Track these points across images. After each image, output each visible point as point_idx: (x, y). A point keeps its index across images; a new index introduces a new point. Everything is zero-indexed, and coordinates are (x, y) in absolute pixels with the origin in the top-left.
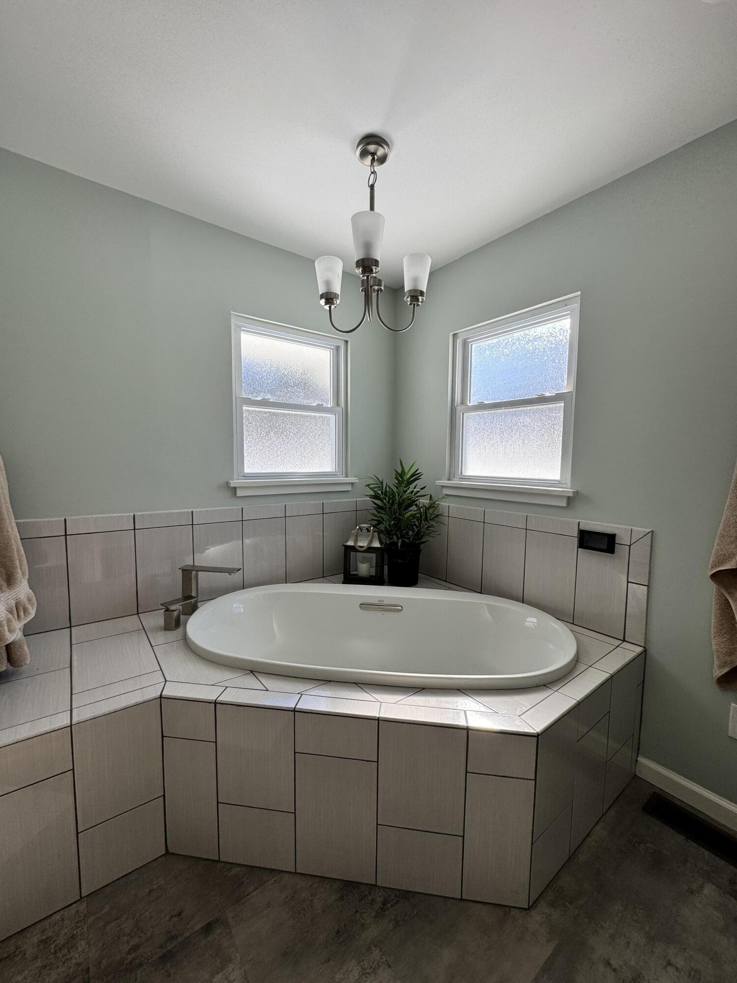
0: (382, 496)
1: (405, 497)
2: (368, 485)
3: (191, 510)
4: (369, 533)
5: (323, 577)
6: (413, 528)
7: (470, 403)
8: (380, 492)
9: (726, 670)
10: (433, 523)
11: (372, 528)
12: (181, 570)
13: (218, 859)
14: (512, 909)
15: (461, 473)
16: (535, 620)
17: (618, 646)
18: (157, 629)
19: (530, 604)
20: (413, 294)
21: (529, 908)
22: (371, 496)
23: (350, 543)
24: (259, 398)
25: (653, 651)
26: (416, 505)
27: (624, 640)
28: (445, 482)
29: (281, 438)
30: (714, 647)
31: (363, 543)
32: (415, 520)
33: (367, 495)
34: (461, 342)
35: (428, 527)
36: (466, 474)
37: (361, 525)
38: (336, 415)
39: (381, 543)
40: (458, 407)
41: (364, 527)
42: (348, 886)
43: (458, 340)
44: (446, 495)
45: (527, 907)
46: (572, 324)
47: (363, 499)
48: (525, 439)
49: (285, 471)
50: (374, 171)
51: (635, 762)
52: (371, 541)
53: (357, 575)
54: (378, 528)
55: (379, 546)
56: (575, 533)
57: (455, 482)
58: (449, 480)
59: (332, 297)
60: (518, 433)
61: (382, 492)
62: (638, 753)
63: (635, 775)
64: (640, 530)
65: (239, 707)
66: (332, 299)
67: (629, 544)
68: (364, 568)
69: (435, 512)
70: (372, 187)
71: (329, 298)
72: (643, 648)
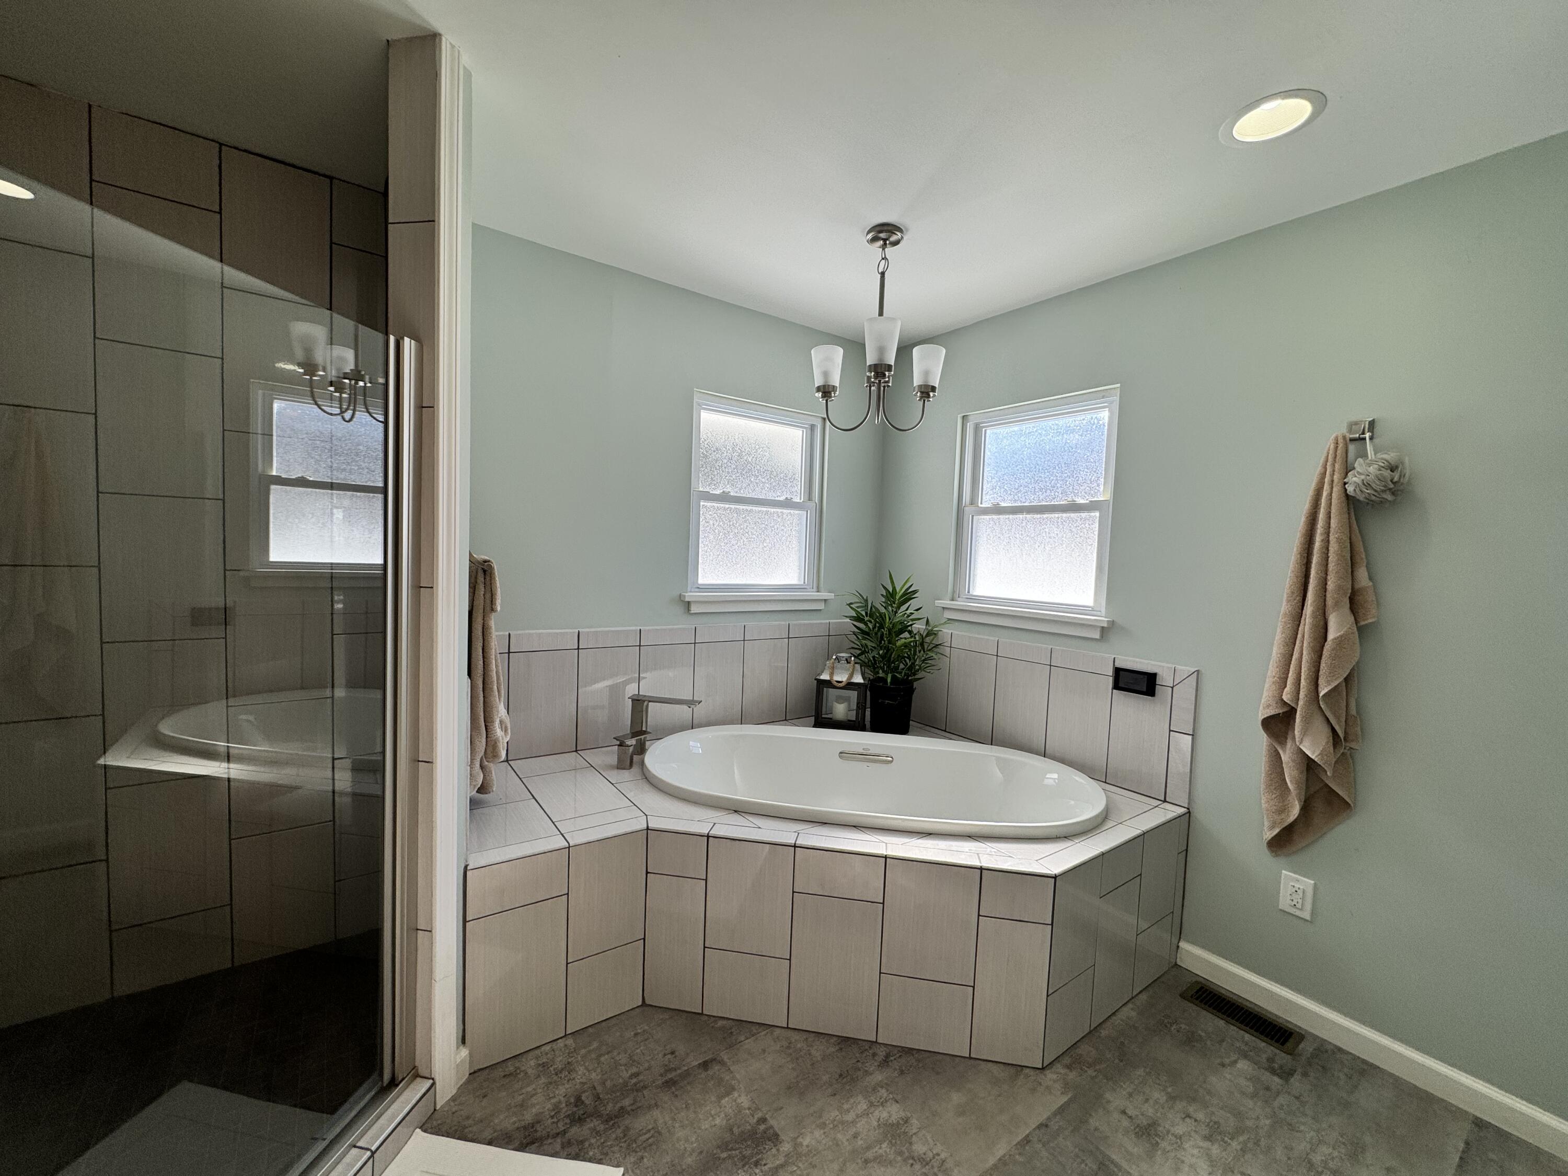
0: (866, 619)
1: (898, 620)
2: (849, 605)
3: (639, 628)
4: (849, 665)
5: (786, 720)
6: (905, 661)
7: (981, 503)
8: (863, 613)
9: (1276, 831)
10: (932, 655)
11: (853, 658)
12: (630, 700)
13: (701, 1012)
14: (1024, 1068)
15: (969, 592)
16: (1055, 776)
17: (1157, 806)
18: (612, 767)
19: (1054, 758)
20: (923, 390)
21: (1043, 1068)
22: (852, 618)
23: (825, 676)
24: (718, 492)
25: (1198, 813)
26: (910, 632)
27: (1165, 801)
28: (947, 603)
29: (742, 541)
30: (1264, 806)
31: (841, 677)
32: (907, 650)
33: (846, 617)
34: (972, 427)
35: (925, 659)
36: (975, 594)
37: (838, 655)
38: (807, 511)
39: (864, 678)
40: (966, 508)
41: (843, 657)
42: (845, 1041)
43: (968, 424)
44: (949, 619)
45: (1041, 1067)
46: (1110, 418)
47: (842, 621)
48: (1051, 553)
49: (744, 582)
50: (885, 257)
51: (1175, 949)
52: (851, 676)
53: (831, 719)
54: (860, 659)
55: (862, 681)
56: (1110, 672)
57: (959, 603)
58: (953, 600)
59: (830, 390)
60: (1043, 546)
61: (866, 613)
62: (1180, 938)
63: (1176, 964)
64: (1185, 669)
65: (733, 842)
66: (830, 393)
67: (1172, 686)
68: (840, 710)
69: (934, 642)
70: (883, 274)
71: (826, 391)
72: (1186, 809)
